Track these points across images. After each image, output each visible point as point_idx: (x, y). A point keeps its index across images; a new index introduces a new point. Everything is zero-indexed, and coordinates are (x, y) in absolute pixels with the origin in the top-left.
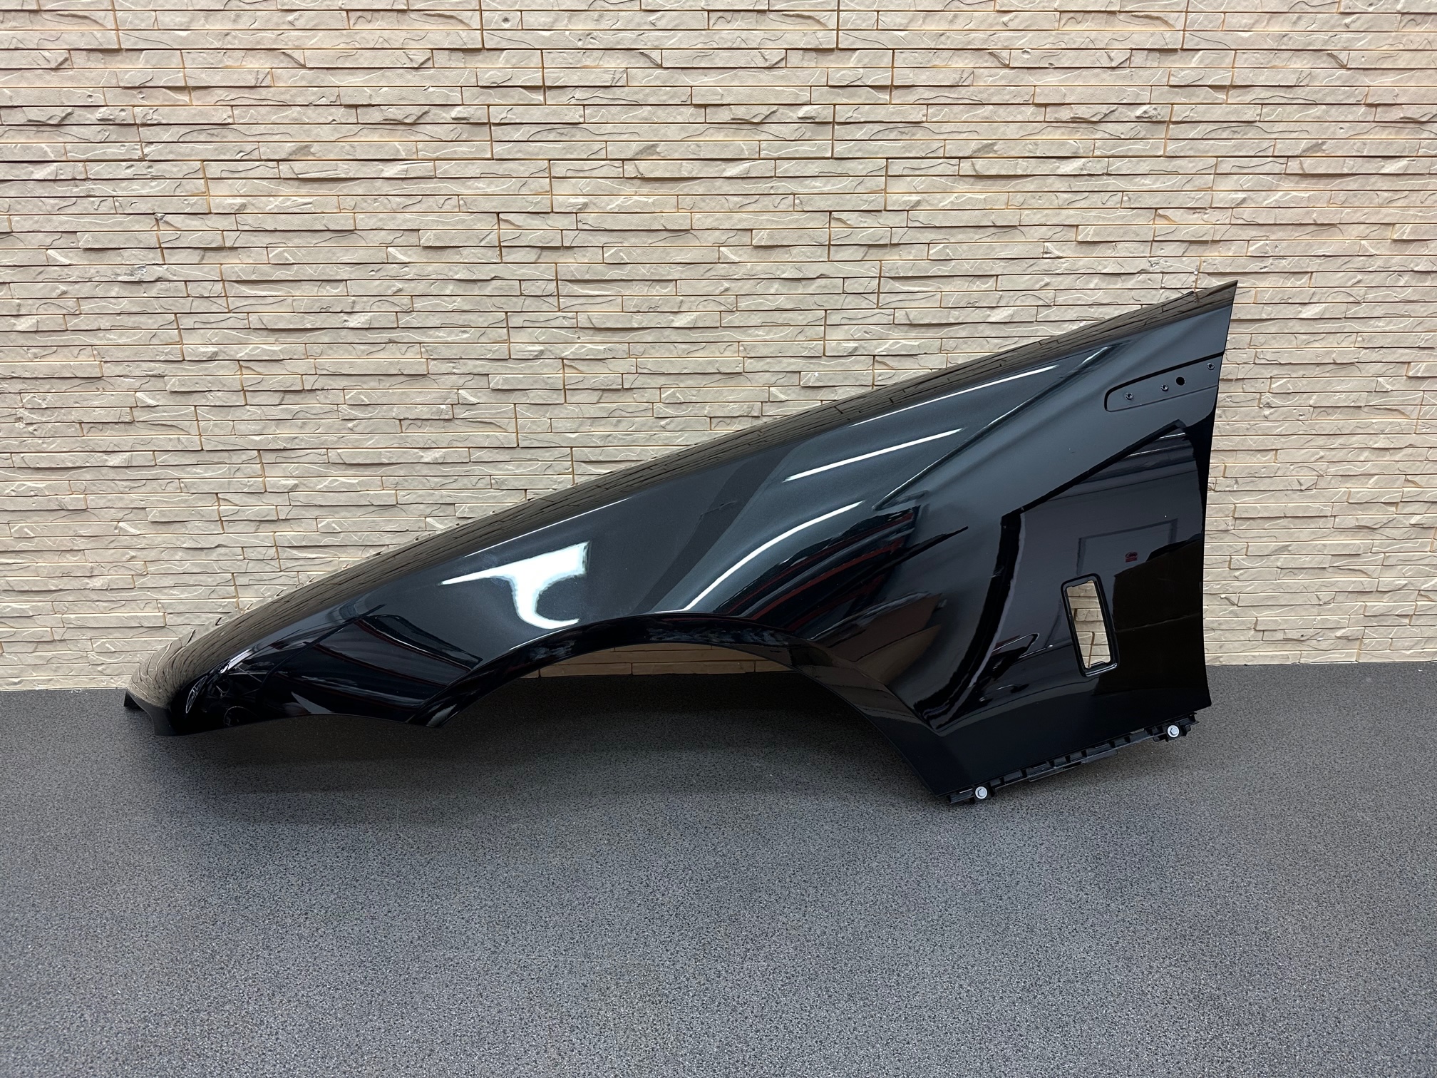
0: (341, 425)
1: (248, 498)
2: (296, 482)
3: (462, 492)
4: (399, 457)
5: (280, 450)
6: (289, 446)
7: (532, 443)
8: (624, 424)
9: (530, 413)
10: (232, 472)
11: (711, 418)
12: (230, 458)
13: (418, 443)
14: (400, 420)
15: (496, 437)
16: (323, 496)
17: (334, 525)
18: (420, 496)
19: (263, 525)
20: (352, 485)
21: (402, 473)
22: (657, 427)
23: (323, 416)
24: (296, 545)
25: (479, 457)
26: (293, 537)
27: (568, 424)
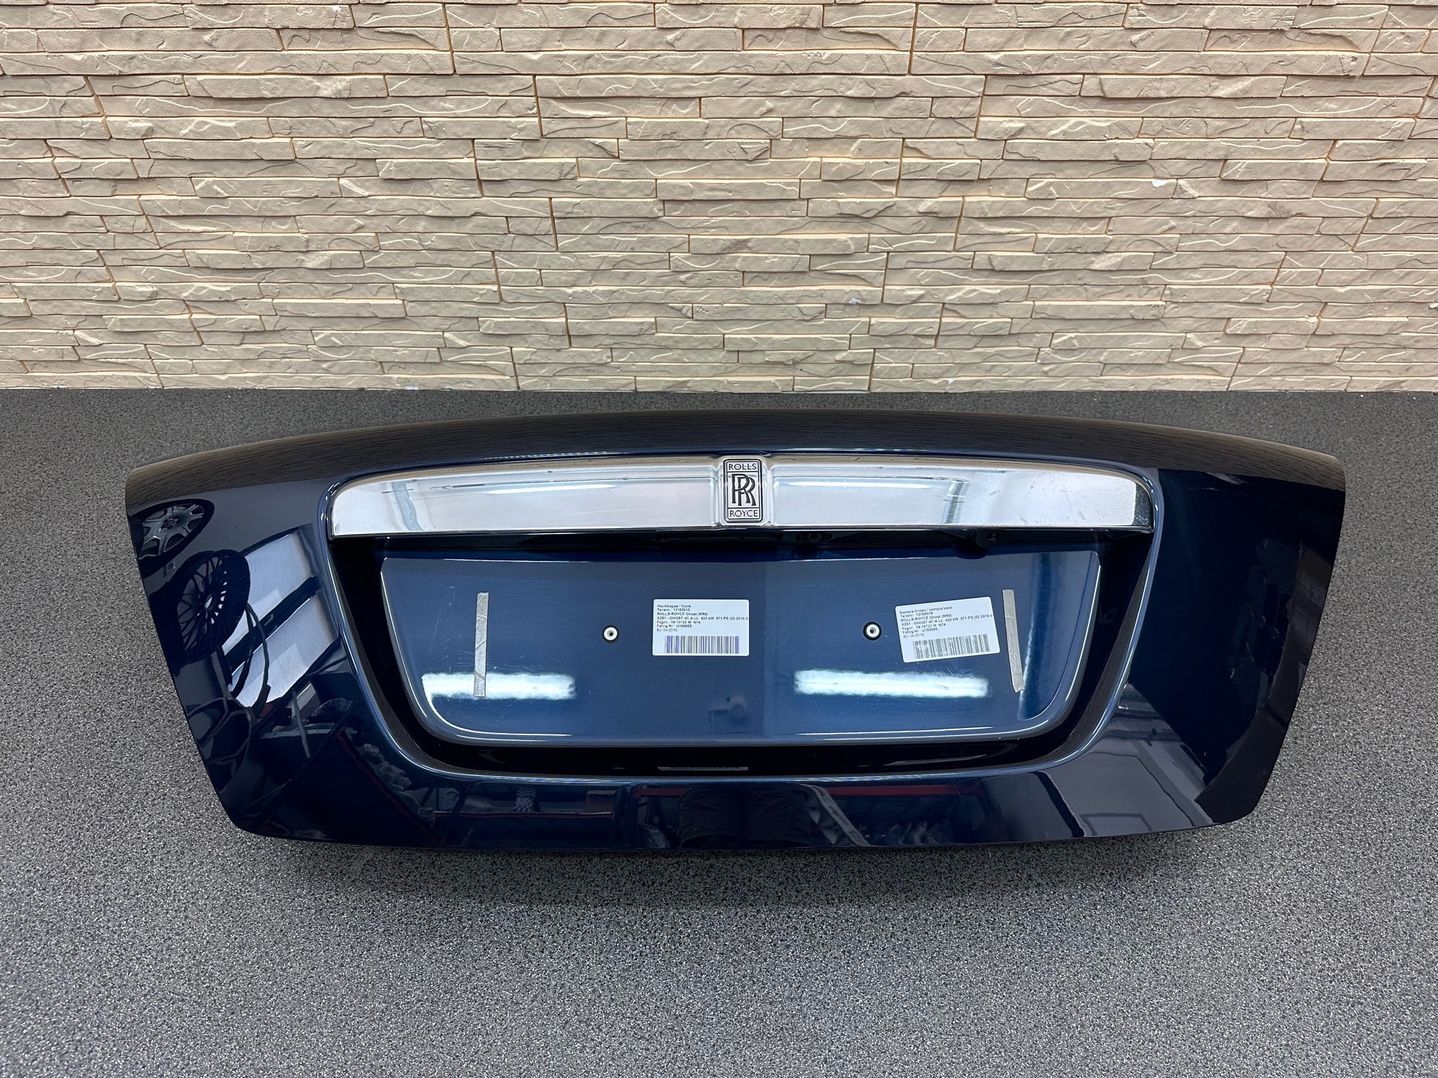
0: (193, 38)
1: (90, 146)
2: (150, 124)
3: (383, 142)
4: (286, 89)
5: (115, 75)
6: (126, 70)
7: (474, 68)
8: (612, 37)
9: (470, 19)
10: (58, 109)
11: (743, 30)
12: (48, 87)
13: (309, 67)
14: (277, 30)
15: (422, 58)
16: (191, 146)
17: (215, 187)
18: (326, 147)
19: (120, 185)
20: (227, 129)
21: (294, 112)
22: (660, 43)
23: (164, 23)
24: (171, 214)
25: (401, 89)
26: (166, 203)
27: (528, 38)
